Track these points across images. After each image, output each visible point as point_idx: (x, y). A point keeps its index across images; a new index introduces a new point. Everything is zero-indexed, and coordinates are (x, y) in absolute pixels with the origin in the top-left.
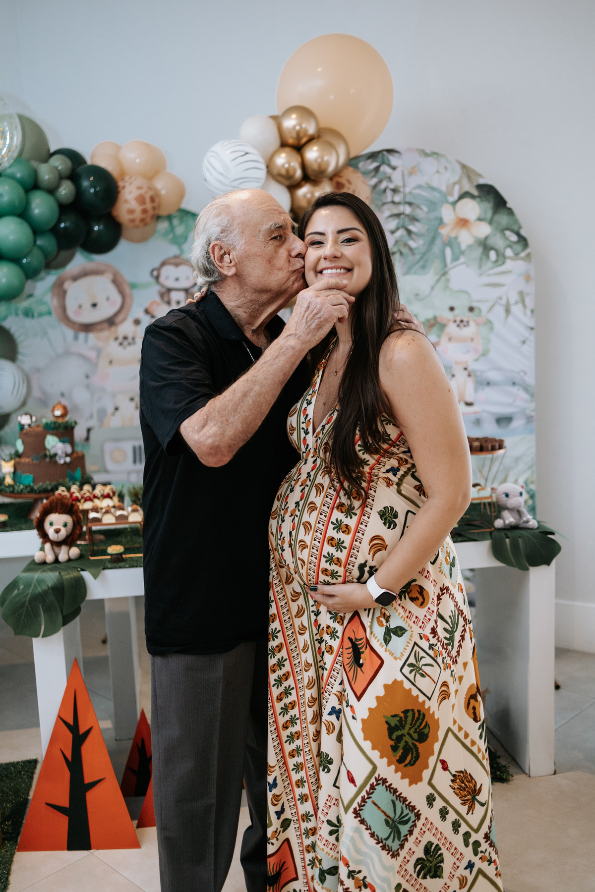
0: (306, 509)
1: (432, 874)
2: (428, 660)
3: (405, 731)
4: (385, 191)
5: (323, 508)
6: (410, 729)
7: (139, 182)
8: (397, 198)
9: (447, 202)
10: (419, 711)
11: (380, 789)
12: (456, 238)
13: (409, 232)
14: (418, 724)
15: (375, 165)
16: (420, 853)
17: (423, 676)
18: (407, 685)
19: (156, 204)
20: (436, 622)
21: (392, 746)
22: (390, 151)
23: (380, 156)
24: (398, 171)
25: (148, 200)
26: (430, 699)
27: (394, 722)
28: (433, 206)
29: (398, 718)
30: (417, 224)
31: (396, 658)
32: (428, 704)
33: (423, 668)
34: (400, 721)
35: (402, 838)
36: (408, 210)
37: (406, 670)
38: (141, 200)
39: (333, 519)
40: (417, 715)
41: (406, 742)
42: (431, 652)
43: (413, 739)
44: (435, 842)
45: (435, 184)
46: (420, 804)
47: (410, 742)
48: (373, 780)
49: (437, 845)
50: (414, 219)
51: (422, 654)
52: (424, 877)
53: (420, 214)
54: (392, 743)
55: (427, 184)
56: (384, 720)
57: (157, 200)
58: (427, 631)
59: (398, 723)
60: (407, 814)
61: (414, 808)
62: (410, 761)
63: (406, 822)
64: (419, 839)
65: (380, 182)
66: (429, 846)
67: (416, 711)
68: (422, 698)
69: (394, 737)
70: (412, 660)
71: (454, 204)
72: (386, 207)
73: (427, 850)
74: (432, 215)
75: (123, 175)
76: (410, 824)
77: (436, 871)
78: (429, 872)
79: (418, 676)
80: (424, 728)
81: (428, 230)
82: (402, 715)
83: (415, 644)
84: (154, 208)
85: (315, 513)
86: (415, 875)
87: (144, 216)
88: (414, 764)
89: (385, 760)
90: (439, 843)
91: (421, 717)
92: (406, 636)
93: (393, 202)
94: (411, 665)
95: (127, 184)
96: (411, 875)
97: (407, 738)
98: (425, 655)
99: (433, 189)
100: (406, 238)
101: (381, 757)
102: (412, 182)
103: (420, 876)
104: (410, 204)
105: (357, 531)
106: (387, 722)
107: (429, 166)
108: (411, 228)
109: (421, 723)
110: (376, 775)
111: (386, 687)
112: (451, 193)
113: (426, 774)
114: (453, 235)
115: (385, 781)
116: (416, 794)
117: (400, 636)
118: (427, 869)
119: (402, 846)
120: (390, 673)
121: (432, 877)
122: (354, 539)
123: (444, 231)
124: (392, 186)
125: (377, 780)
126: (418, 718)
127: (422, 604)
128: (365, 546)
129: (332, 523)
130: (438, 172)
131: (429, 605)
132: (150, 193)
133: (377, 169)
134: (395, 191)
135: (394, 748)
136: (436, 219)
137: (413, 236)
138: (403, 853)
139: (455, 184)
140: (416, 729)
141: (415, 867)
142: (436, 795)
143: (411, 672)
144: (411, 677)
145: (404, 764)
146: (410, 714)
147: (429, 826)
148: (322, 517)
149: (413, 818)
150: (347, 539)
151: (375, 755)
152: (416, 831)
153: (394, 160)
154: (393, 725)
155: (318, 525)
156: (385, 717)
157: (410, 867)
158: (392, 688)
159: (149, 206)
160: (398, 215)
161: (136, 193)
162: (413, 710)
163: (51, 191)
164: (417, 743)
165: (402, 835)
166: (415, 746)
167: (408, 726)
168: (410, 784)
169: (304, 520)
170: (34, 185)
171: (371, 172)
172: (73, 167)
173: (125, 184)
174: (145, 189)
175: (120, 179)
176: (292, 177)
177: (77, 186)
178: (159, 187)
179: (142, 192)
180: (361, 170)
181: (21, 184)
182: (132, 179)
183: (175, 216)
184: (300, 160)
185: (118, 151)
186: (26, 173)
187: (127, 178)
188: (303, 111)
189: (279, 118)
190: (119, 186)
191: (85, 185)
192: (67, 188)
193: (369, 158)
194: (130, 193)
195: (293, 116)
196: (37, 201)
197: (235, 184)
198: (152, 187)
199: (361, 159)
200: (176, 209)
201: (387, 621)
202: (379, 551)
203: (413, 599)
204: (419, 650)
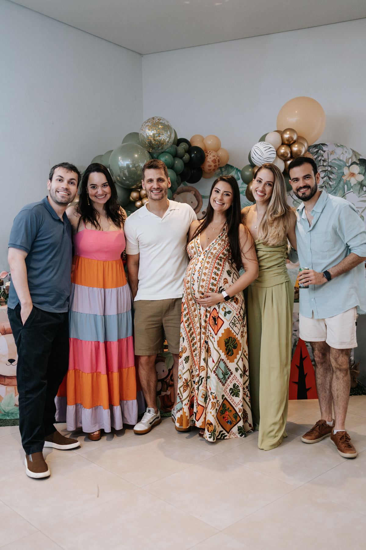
0: (204, 269)
1: (236, 395)
2: (237, 322)
3: (229, 344)
4: (320, 160)
6: (231, 343)
7: (213, 154)
8: (325, 164)
9: (346, 166)
10: (234, 338)
11: (222, 362)
12: (349, 181)
13: (330, 178)
14: (233, 342)
15: (317, 150)
16: (231, 386)
17: (236, 327)
18: (231, 329)
20: (240, 310)
22: (323, 144)
23: (319, 146)
24: (326, 153)
25: (217, 161)
26: (237, 335)
28: (340, 167)
29: (228, 340)
30: (333, 175)
31: (228, 321)
32: (237, 336)
33: (236, 324)
34: (228, 341)
35: (226, 380)
36: (329, 169)
37: (231, 324)
38: (214, 161)
40: (233, 339)
41: (229, 348)
42: (238, 319)
43: (231, 347)
44: (237, 384)
45: (341, 158)
46: (233, 370)
47: (230, 348)
48: (219, 360)
49: (238, 385)
50: (332, 173)
51: (236, 320)
52: (233, 396)
53: (334, 170)
55: (337, 158)
56: (224, 340)
58: (238, 313)
60: (228, 372)
61: (230, 370)
62: (230, 354)
63: (227, 374)
64: (232, 381)
65: (318, 157)
66: (235, 385)
67: (233, 338)
68: (235, 334)
69: (226, 346)
70: (233, 321)
71: (349, 167)
72: (320, 167)
73: (234, 385)
74: (339, 171)
75: (206, 150)
76: (229, 375)
77: (237, 395)
78: (235, 394)
79: (234, 326)
80: (236, 344)
81: (337, 177)
82: (229, 339)
83: (234, 316)
84: (219, 164)
85: (207, 270)
86: (230, 394)
87: (215, 168)
89: (224, 353)
91: (235, 340)
92: (231, 314)
93: (323, 165)
94: (232, 323)
96: (228, 393)
97: (230, 346)
98: (237, 320)
99: (340, 160)
100: (328, 180)
101: (222, 352)
102: (332, 157)
103: (232, 395)
104: (330, 166)
105: (220, 276)
106: (225, 341)
107: (339, 151)
108: (330, 176)
109: (234, 342)
110: (220, 358)
111: (225, 330)
112: (348, 163)
113: (236, 360)
114: (348, 179)
115: (223, 360)
117: (229, 314)
118: (234, 393)
119: (226, 382)
120: (226, 326)
121: (236, 396)
122: (219, 278)
123: (344, 178)
124: (323, 159)
126: (233, 341)
127: (237, 303)
128: (222, 281)
129: (213, 272)
130: (342, 153)
132: (218, 158)
133: (317, 152)
134: (324, 161)
135: (226, 349)
136: (341, 173)
137: (331, 180)
138: (226, 385)
139: (349, 158)
140: (233, 344)
141: (230, 391)
142: (239, 368)
145: (228, 355)
146: (231, 338)
147: (235, 378)
149: (230, 373)
150: (217, 278)
151: (221, 351)
152: (230, 378)
153: (325, 148)
154: (226, 342)
155: (209, 273)
156: (224, 339)
157: (228, 390)
158: (228, 331)
160: (325, 171)
161: (212, 158)
162: (232, 337)
163: (181, 158)
164: (233, 349)
165: (226, 378)
167: (230, 342)
168: (230, 362)
169: (204, 272)
170: (175, 155)
171: (315, 153)
172: (189, 148)
173: (208, 154)
174: (216, 157)
175: (205, 152)
176: (286, 157)
177: (190, 155)
178: (219, 155)
179: (215, 158)
180: (311, 152)
181: (172, 155)
182: (211, 152)
183: (223, 167)
184: (290, 150)
185: (203, 139)
186: (173, 150)
187: (208, 152)
188: (291, 130)
189: (281, 133)
190: (205, 155)
191: (193, 155)
192: (187, 157)
193: (314, 147)
194: (210, 158)
195: (288, 133)
196: (176, 162)
197: (265, 160)
198: (218, 156)
199: (311, 147)
200: (226, 164)
201: (225, 309)
202: (226, 283)
203: (235, 302)
204: (235, 318)
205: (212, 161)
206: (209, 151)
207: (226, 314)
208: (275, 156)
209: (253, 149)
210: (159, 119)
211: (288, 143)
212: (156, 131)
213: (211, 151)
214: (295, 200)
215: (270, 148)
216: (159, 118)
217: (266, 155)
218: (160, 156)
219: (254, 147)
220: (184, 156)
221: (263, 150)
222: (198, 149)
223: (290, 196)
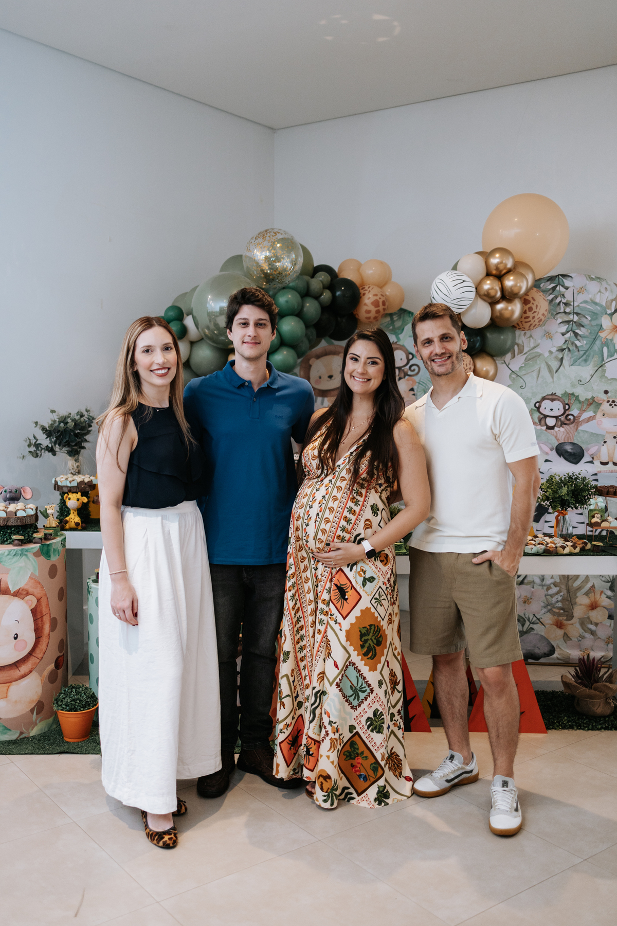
0: (331, 499)
1: (377, 730)
2: (384, 597)
3: (369, 637)
4: (559, 304)
5: (342, 499)
6: (372, 636)
7: (375, 290)
8: (568, 310)
9: (606, 314)
10: (378, 626)
11: (351, 668)
12: (612, 340)
13: (576, 334)
14: (377, 634)
15: (553, 285)
16: (370, 714)
17: (381, 606)
18: (373, 610)
19: (385, 307)
20: (391, 575)
21: (361, 645)
22: (564, 276)
23: (557, 279)
24: (570, 290)
25: (381, 304)
26: (383, 620)
27: (364, 631)
28: (595, 316)
29: (366, 629)
30: (582, 328)
31: (368, 595)
32: (382, 623)
33: (382, 601)
34: (367, 631)
35: (360, 701)
36: (576, 318)
37: (374, 601)
38: (376, 304)
39: (348, 506)
40: (376, 629)
41: (369, 644)
42: (386, 592)
43: (374, 643)
44: (381, 710)
45: (597, 300)
46: (375, 685)
47: (372, 644)
48: (348, 663)
49: (381, 712)
50: (580, 325)
51: (383, 593)
52: (372, 731)
53: (584, 321)
54: (362, 643)
55: (591, 300)
56: (359, 630)
57: (387, 304)
58: (386, 580)
59: (366, 632)
60: (365, 687)
61: (370, 685)
62: (371, 656)
63: (364, 692)
64: (371, 705)
65: (556, 297)
66: (376, 711)
67: (376, 626)
68: (379, 619)
69: (363, 640)
70: (377, 596)
71: (612, 315)
72: (559, 315)
73: (375, 713)
74: (594, 323)
75: (363, 285)
76: (366, 693)
77: (379, 729)
78: (375, 728)
79: (379, 605)
80: (380, 637)
81: (590, 333)
82: (368, 627)
83: (380, 587)
84: (384, 309)
85: (337, 502)
86: (366, 727)
87: (377, 315)
88: (373, 659)
89: (356, 652)
90: (383, 711)
91: (379, 630)
92: (375, 582)
93: (565, 312)
94: (376, 599)
95: (367, 292)
96: (363, 726)
97: (370, 642)
98: (384, 594)
99: (596, 304)
100: (574, 339)
101: (354, 650)
102: (580, 299)
103: (370, 729)
104: (578, 314)
105: (359, 515)
106: (360, 631)
107: (593, 287)
108: (578, 331)
109: (378, 634)
110: (350, 660)
111: (362, 611)
112: (609, 307)
113: (379, 666)
114: (609, 337)
115: (354, 664)
116: (372, 677)
117: (371, 582)
118: (373, 726)
119: (360, 705)
120: (365, 603)
121: (377, 732)
122: (357, 519)
123: (603, 335)
124: (564, 301)
125: (349, 663)
126: (377, 630)
127: (386, 564)
128: (362, 524)
129: (347, 508)
130: (600, 291)
131: (389, 565)
132: (383, 299)
133: (554, 289)
134: (566, 304)
135: (362, 647)
136: (597, 325)
137: (579, 338)
139: (612, 301)
140: (375, 637)
141: (367, 722)
142: (383, 681)
143: (375, 602)
144: (375, 606)
145: (367, 657)
146: (373, 627)
147: (378, 699)
148: (342, 504)
149: (368, 691)
150: (353, 518)
151: (351, 649)
152: (369, 700)
153: (567, 282)
154: (363, 632)
155: (338, 509)
156: (359, 628)
157: (363, 720)
158: (366, 612)
159: (381, 308)
160: (568, 322)
161: (373, 299)
162: (374, 625)
163: (317, 297)
164: (375, 646)
165: (360, 699)
166: (374, 647)
167: (371, 635)
168: (370, 670)
169: (329, 506)
170: (306, 293)
171: (549, 290)
172: (332, 280)
173: (365, 292)
174: (379, 296)
175: (361, 288)
176: (494, 297)
177: (333, 293)
178: (387, 294)
179: (377, 298)
180: (542, 289)
181: (300, 293)
182: (370, 289)
183: (395, 314)
184: (500, 286)
185: (359, 266)
186: (301, 284)
187: (366, 288)
188: (504, 251)
189: (486, 255)
190: (360, 293)
191: (338, 293)
192: (326, 296)
193: (548, 281)
194: (369, 298)
195: (497, 255)
196: (308, 305)
197: (455, 302)
198: (384, 294)
199: (542, 281)
200: (399, 309)
201: (365, 574)
202: (368, 528)
203: (381, 561)
204: (381, 591)
205: (373, 303)
206: (368, 286)
207: (366, 583)
208: (473, 295)
209: (434, 283)
210: (275, 233)
211: (498, 273)
212: (270, 252)
213: (370, 285)
214: (513, 372)
215: (464, 281)
216: (275, 231)
217: (456, 293)
218: (279, 294)
219: (437, 281)
220: (321, 294)
221: (450, 284)
222: (349, 284)
223: (504, 364)
